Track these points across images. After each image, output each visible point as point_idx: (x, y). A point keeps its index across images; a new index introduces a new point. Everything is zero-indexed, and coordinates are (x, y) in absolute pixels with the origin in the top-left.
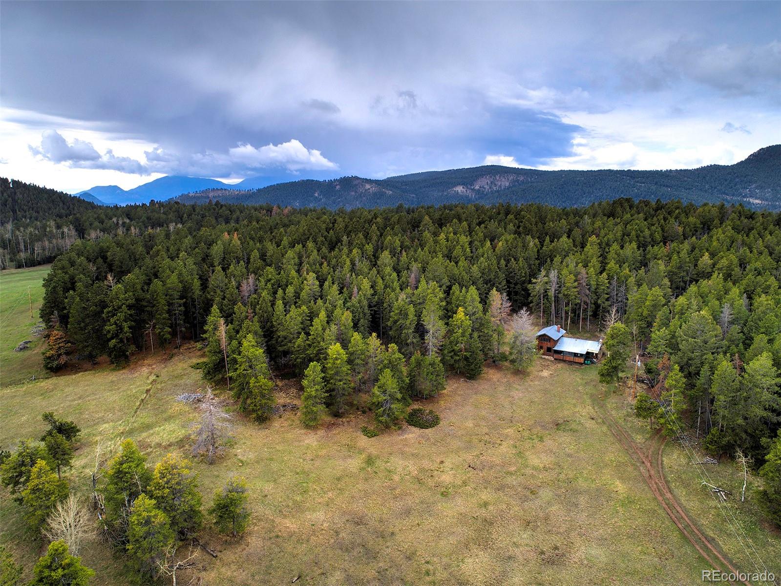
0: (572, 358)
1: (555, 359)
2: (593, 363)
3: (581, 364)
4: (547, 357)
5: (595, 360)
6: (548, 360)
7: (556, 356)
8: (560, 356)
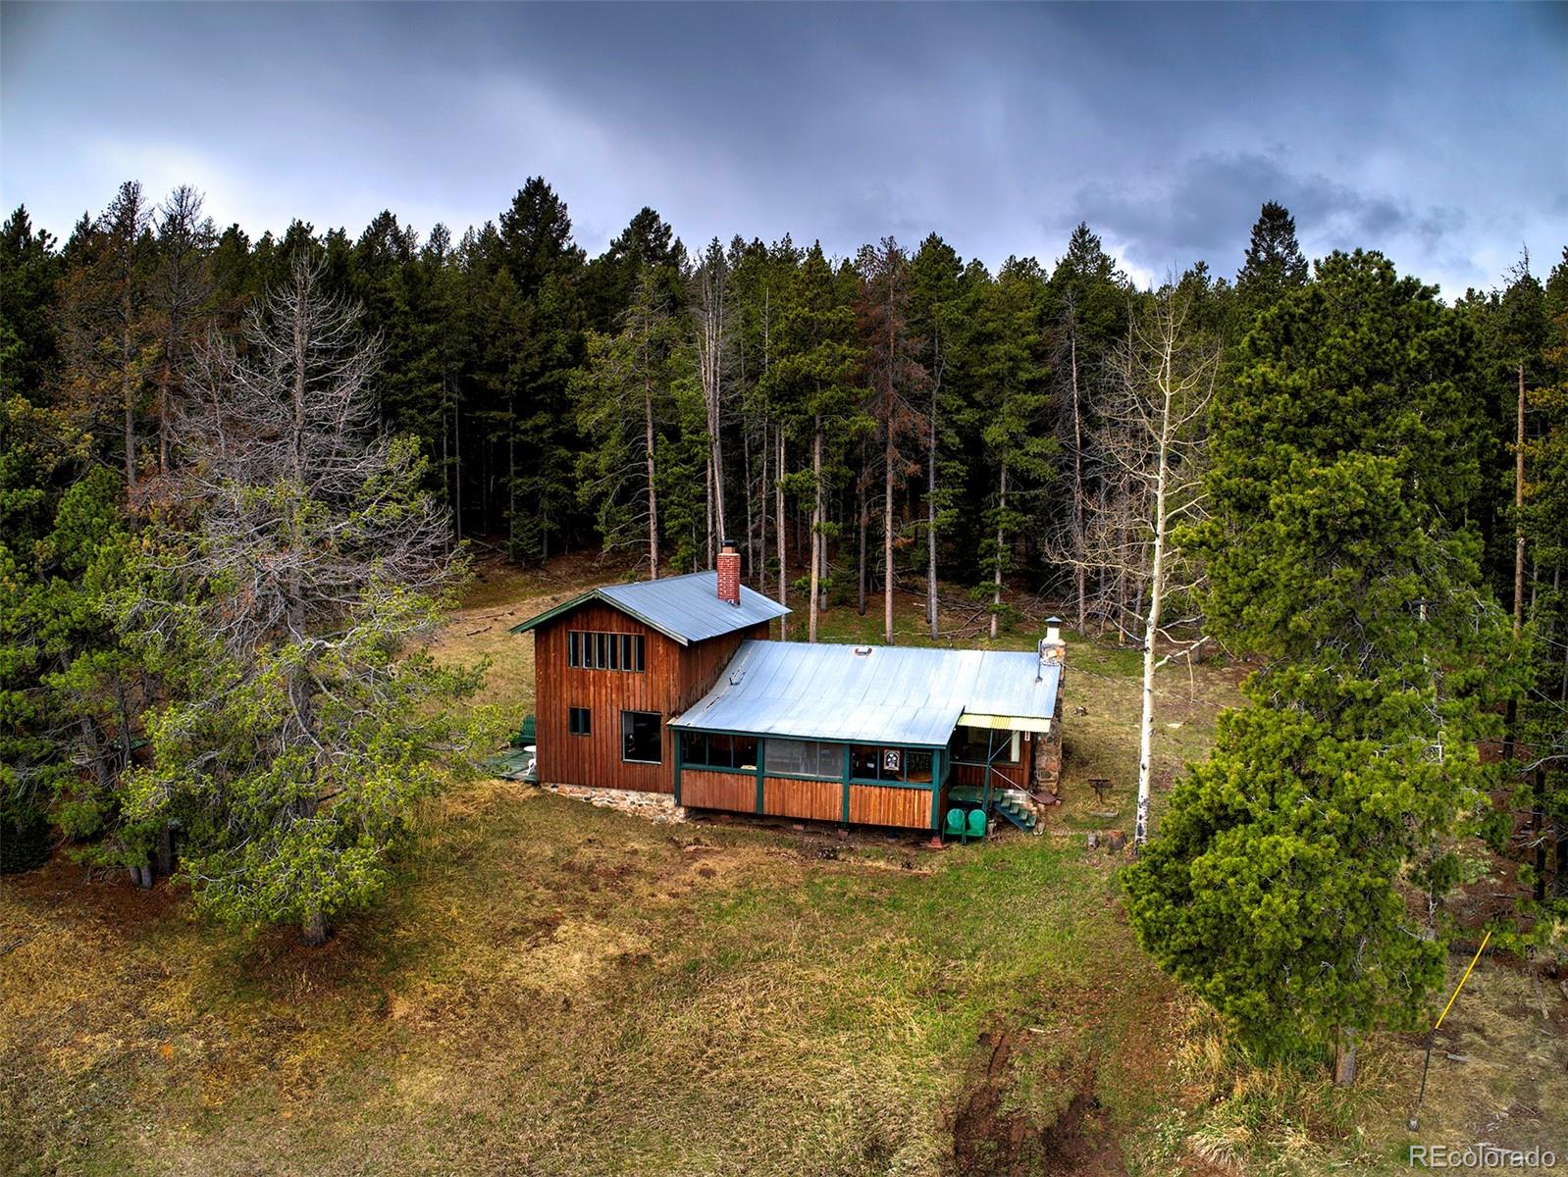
0: (831, 797)
1: (697, 813)
2: (1005, 820)
3: (917, 837)
4: (627, 800)
5: (1020, 797)
6: (637, 821)
7: (704, 785)
8: (737, 787)
